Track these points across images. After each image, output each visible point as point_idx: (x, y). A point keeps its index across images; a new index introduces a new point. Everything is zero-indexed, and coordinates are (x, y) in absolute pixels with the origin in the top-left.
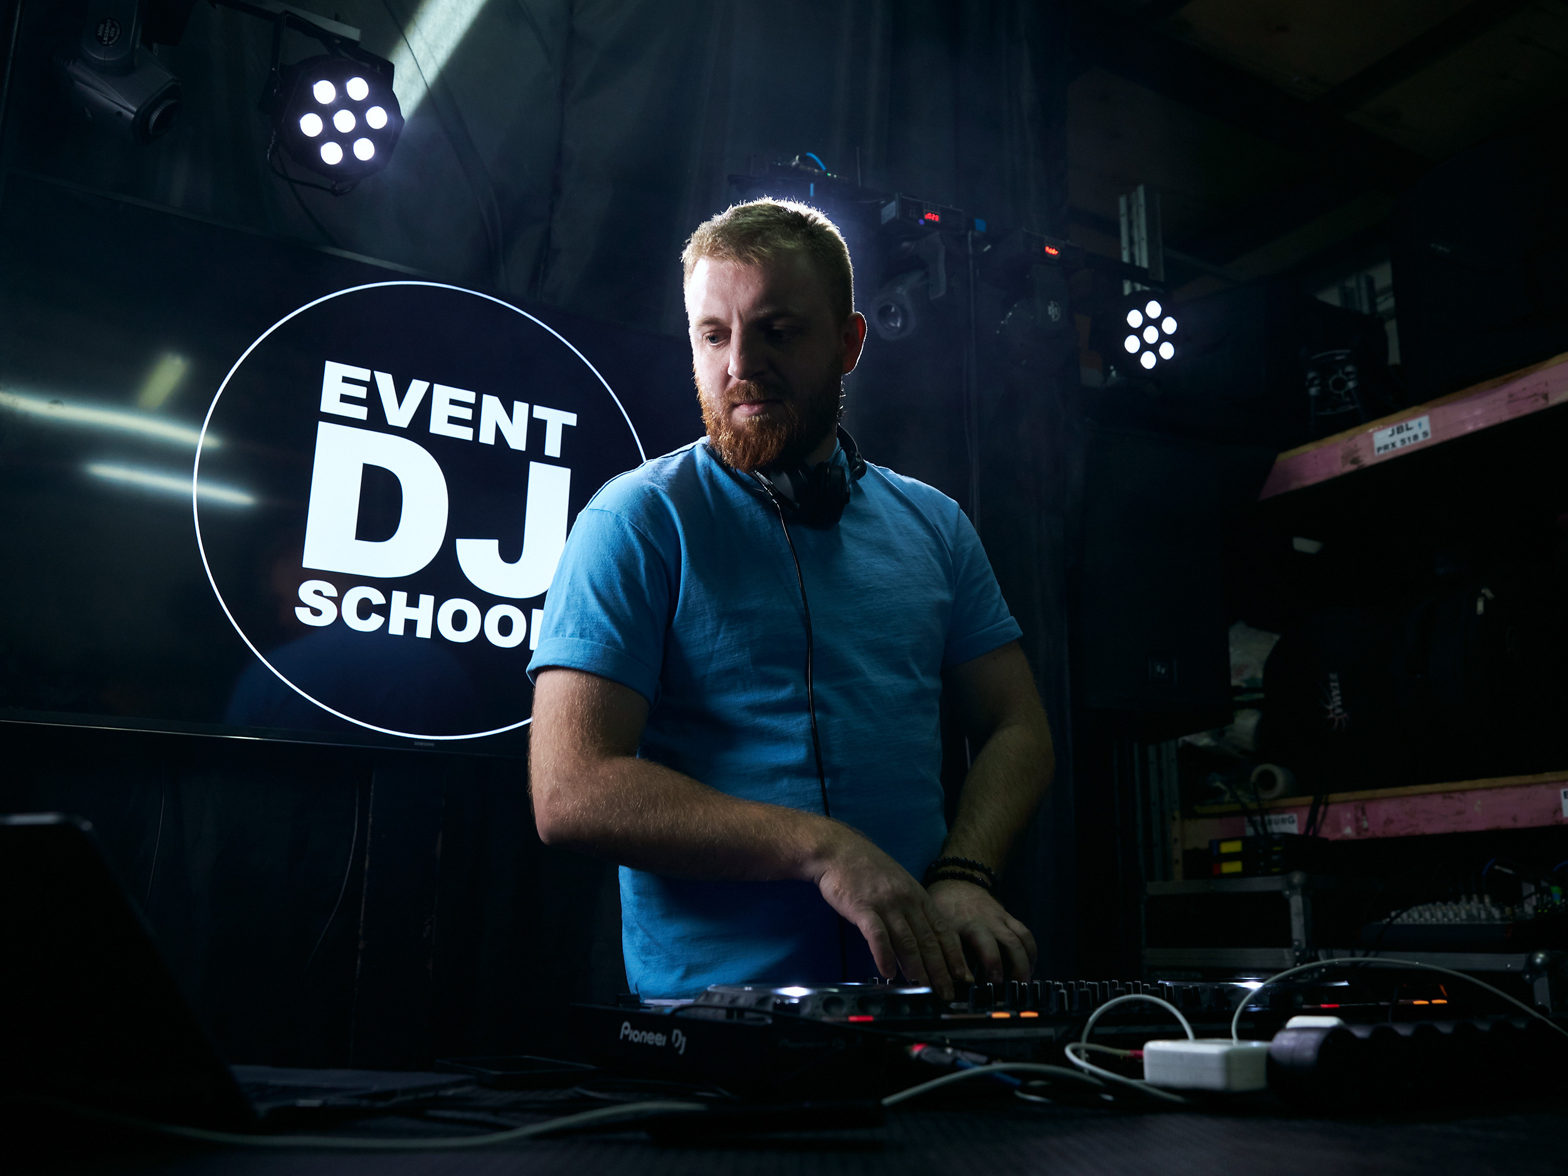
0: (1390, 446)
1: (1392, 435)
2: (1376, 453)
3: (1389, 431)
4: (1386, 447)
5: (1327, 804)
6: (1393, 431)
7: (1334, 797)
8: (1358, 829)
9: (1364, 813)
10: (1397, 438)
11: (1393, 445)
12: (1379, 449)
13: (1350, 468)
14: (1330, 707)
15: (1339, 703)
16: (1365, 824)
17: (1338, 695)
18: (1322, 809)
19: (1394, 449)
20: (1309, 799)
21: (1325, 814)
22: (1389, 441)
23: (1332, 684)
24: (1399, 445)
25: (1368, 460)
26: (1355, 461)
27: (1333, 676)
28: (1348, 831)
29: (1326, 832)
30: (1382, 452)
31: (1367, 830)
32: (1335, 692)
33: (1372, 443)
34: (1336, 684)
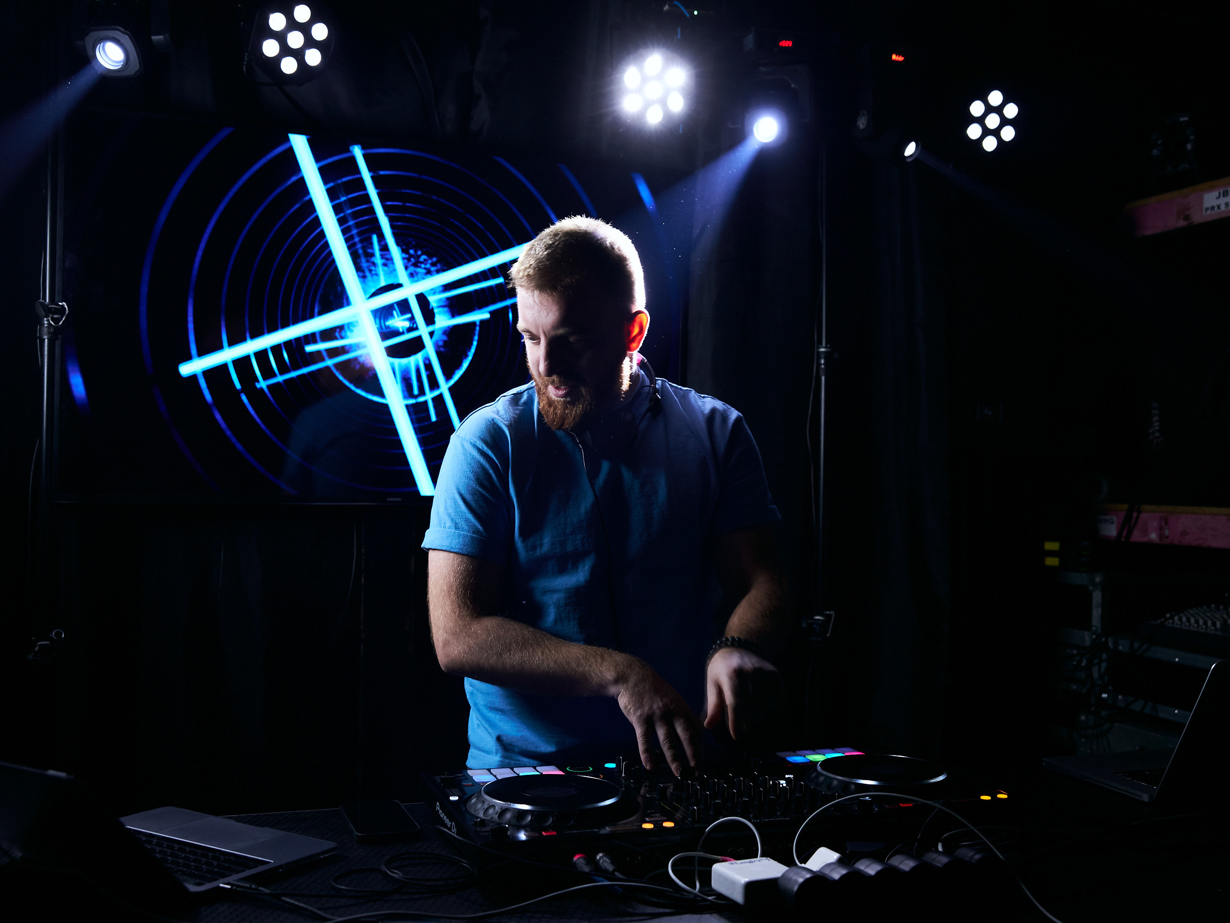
0: (1216, 208)
1: (1218, 198)
2: (1204, 213)
3: (1215, 194)
4: (1213, 208)
5: (1139, 512)
6: (1220, 193)
7: (1145, 507)
8: (1161, 536)
9: (1166, 523)
10: (1222, 201)
11: (1219, 207)
12: (1207, 209)
13: (1182, 223)
14: (1151, 431)
15: (1157, 428)
16: (1167, 533)
17: (1157, 421)
18: (1135, 515)
19: (1219, 210)
20: (1126, 506)
21: (1137, 518)
22: (1215, 203)
23: (1154, 412)
24: (1223, 208)
25: (1199, 217)
26: (1187, 218)
27: (1155, 405)
28: (1153, 536)
29: (1137, 536)
30: (1209, 212)
31: (1167, 537)
32: (1156, 418)
33: (1201, 204)
34: (1156, 412)
